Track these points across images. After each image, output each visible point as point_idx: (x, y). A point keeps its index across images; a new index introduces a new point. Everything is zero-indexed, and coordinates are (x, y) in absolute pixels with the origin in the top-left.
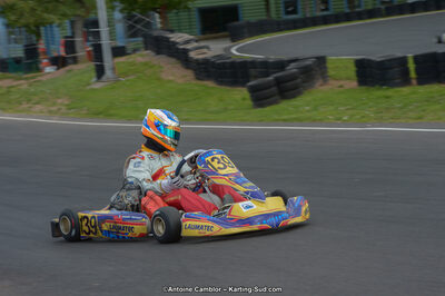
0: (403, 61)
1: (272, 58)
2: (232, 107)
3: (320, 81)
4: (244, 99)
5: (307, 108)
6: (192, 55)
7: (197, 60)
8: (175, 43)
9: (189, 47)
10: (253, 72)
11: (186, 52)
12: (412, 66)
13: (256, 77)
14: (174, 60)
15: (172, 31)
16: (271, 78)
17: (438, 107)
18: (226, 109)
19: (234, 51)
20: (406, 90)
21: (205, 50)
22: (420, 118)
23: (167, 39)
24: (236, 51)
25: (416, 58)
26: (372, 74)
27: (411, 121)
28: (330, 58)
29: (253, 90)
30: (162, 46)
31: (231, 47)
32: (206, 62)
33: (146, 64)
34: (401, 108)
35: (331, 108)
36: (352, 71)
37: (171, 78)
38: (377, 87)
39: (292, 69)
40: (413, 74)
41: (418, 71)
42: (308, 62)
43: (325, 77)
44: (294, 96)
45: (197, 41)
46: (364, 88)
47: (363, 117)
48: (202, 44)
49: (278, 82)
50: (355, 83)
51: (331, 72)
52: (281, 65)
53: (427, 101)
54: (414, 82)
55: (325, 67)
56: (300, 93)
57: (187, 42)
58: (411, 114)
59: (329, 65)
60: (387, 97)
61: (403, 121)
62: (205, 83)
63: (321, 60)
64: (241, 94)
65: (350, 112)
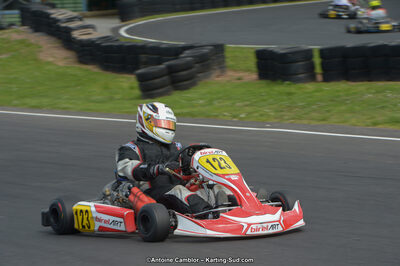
0: (308, 54)
1: (166, 42)
2: (117, 97)
3: (218, 72)
4: (132, 88)
5: (201, 102)
6: (76, 34)
7: (81, 41)
8: (56, 21)
9: (72, 25)
10: (143, 57)
11: (68, 30)
12: (317, 60)
13: (147, 64)
14: (53, 39)
15: (53, 6)
16: (162, 66)
17: (343, 108)
18: (111, 99)
19: (122, 32)
20: (310, 87)
21: (90, 30)
22: (324, 120)
23: (47, 16)
24: (126, 32)
25: (322, 52)
26: (273, 67)
27: (314, 123)
28: (229, 46)
29: (142, 79)
30: (40, 22)
31: (120, 27)
32: (90, 44)
33: (22, 42)
34: (303, 107)
35: (228, 103)
36: (252, 62)
37: (51, 59)
38: (279, 82)
39: (186, 57)
40: (318, 70)
41: (324, 66)
42: (205, 51)
43: (222, 67)
44: (186, 88)
45: (81, 19)
46: (264, 82)
47: (261, 115)
48: (88, 22)
49: (171, 70)
50: (255, 76)
51: (229, 62)
52: (176, 52)
53: (332, 101)
54: (319, 78)
55: (223, 57)
56: (194, 84)
57: (71, 20)
58: (314, 115)
59: (227, 54)
60: (290, 94)
61: (305, 122)
62: (89, 67)
63: (219, 49)
64: (128, 82)
65: (248, 109)
